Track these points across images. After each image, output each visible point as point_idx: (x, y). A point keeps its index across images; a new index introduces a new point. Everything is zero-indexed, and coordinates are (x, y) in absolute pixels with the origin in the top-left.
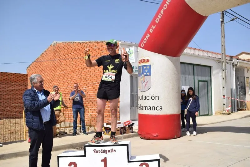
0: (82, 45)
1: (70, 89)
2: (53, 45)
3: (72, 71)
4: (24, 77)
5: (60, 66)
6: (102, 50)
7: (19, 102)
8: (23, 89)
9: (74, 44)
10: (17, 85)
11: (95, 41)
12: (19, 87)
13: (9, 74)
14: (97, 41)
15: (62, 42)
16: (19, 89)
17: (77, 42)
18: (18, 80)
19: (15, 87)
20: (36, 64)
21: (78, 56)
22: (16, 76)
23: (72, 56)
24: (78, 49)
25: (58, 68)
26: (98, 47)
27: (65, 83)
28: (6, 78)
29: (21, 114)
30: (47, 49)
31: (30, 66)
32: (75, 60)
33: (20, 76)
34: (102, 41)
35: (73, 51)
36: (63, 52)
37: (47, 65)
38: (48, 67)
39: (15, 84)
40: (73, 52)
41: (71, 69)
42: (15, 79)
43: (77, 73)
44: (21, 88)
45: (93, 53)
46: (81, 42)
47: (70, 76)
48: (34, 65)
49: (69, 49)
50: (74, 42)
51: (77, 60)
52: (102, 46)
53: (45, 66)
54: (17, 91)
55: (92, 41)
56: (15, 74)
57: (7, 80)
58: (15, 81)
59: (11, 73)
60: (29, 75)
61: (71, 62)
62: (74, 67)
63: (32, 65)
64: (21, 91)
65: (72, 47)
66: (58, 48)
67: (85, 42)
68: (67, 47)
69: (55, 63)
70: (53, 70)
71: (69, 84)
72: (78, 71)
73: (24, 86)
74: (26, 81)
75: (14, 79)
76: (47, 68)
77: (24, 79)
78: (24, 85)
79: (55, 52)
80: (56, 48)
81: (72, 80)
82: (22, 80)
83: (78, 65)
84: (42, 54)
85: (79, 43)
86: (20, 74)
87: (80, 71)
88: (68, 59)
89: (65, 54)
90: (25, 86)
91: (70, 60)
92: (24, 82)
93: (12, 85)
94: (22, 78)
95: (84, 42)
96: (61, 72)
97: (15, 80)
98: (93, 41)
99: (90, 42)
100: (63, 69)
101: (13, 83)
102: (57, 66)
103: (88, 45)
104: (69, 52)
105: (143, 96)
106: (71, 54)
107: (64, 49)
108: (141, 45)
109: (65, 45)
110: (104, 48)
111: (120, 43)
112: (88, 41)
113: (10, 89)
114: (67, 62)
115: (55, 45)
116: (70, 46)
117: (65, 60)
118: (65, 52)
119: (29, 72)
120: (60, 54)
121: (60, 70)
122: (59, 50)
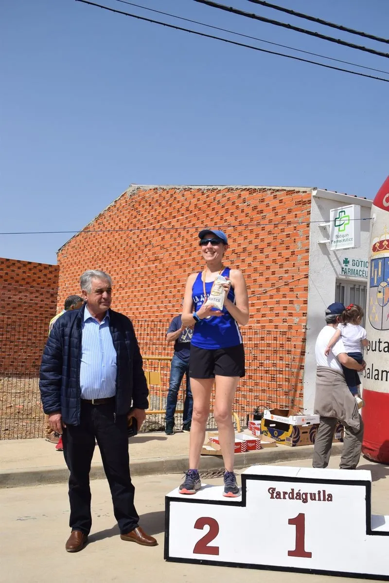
0: (208, 196)
1: (169, 311)
2: (128, 195)
3: (177, 263)
4: (51, 272)
5: (146, 250)
6: (262, 212)
8: (46, 304)
9: (185, 193)
10: (32, 293)
11: (244, 187)
12: (36, 297)
13: (14, 264)
14: (248, 187)
15: (152, 187)
16: (37, 304)
17: (192, 187)
18: (34, 280)
19: (26, 296)
20: (83, 241)
21: (194, 225)
22: (30, 269)
23: (177, 225)
24: (196, 205)
25: (140, 254)
26: (253, 203)
27: (156, 294)
28: (7, 274)
30: (113, 204)
31: (67, 247)
32: (187, 236)
33: (41, 271)
34: (264, 187)
35: (183, 211)
36: (155, 214)
37: (111, 245)
38: (113, 248)
39: (27, 290)
40: (183, 215)
41: (173, 259)
42: (29, 276)
44: (42, 301)
45: (236, 218)
46: (206, 188)
47: (171, 277)
48: (76, 243)
49: (171, 205)
50: (187, 187)
52: (263, 200)
53: (105, 246)
54: (31, 306)
55: (234, 187)
56: (30, 263)
57: (8, 277)
58: (28, 283)
59: (19, 261)
60: (62, 269)
61: (175, 240)
62: (182, 253)
63: (73, 243)
64: (41, 307)
65: (178, 202)
66: (143, 203)
67: (215, 187)
68: (167, 202)
69: (132, 241)
70: (127, 260)
71: (166, 297)
73: (48, 296)
74: (54, 283)
75: (25, 276)
76: (111, 254)
77: (50, 279)
78: (48, 292)
79: (135, 213)
80: (136, 202)
81: (175, 287)
82: (44, 281)
83: (195, 249)
84: (100, 215)
85: (199, 190)
86: (40, 264)
87: (198, 263)
88: (168, 232)
89: (159, 218)
90: (52, 295)
91: (171, 236)
92: (49, 285)
93: (20, 292)
94: (45, 275)
95: (213, 190)
96: (146, 264)
97: (27, 280)
98: (239, 187)
99: (230, 190)
100: (152, 258)
101: (22, 286)
102: (136, 249)
103: (224, 196)
104: (171, 214)
105: (380, 342)
106: (176, 219)
107: (158, 204)
108: (384, 200)
109: (160, 195)
110: (268, 205)
111: (314, 193)
112: (226, 187)
113: (14, 301)
114: (163, 238)
115: (134, 194)
116: (175, 198)
117: (160, 234)
118: (159, 213)
119: (62, 260)
120: (145, 218)
121: (146, 259)
122: (143, 206)
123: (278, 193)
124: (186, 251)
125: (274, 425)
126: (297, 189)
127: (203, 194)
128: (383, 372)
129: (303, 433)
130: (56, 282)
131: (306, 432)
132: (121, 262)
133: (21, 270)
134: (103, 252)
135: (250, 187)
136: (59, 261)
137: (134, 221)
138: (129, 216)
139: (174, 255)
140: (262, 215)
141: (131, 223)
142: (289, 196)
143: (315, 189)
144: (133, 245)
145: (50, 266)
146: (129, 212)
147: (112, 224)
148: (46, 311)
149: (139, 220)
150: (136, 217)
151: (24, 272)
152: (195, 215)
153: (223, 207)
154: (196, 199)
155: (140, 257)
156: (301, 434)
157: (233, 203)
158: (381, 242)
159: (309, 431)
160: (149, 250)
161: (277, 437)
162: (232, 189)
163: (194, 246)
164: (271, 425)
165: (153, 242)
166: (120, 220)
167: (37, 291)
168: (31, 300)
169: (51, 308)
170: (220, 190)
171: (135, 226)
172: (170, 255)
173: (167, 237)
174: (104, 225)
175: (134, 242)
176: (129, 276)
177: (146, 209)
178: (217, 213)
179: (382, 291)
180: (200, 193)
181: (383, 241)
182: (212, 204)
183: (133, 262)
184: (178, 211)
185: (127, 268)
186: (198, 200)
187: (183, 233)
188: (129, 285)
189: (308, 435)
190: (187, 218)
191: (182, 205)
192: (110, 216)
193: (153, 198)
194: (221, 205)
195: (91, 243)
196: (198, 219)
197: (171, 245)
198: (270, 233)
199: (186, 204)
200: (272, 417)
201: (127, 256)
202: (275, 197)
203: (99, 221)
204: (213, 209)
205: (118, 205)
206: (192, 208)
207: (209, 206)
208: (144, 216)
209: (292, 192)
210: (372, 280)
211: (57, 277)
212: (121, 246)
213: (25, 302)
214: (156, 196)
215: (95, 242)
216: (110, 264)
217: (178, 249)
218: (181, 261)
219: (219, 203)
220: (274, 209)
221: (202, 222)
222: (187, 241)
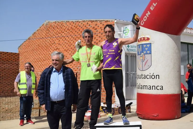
0: (76, 24)
2: (45, 24)
3: (65, 50)
4: (16, 56)
6: (96, 29)
7: (11, 81)
8: (15, 68)
9: (67, 23)
10: (9, 64)
11: (89, 20)
12: (11, 66)
14: (91, 20)
15: (54, 21)
16: (11, 68)
17: (70, 21)
18: (10, 59)
19: (7, 65)
20: (28, 43)
21: (71, 35)
22: (8, 55)
23: (64, 35)
24: (71, 28)
25: (51, 47)
26: (93, 26)
29: (13, 92)
30: (39, 28)
31: (22, 46)
32: (69, 39)
33: (12, 55)
34: (97, 20)
35: (66, 30)
36: (56, 32)
38: (40, 45)
39: (7, 63)
40: (66, 31)
41: (64, 48)
43: (70, 52)
44: (13, 67)
46: (75, 21)
48: (25, 44)
49: (61, 28)
50: (67, 21)
51: (70, 39)
52: (96, 25)
53: (37, 45)
54: (9, 69)
55: (85, 20)
56: (7, 53)
58: (7, 60)
59: (3, 52)
60: (20, 54)
61: (64, 41)
62: (67, 46)
63: (24, 44)
64: (13, 69)
65: (64, 27)
66: (51, 28)
67: (78, 20)
69: (47, 42)
70: (46, 50)
72: (71, 50)
73: (16, 65)
74: (18, 60)
76: (39, 48)
77: (16, 58)
78: (15, 63)
79: (48, 32)
80: (48, 27)
82: (14, 59)
83: (72, 44)
84: (34, 33)
85: (72, 22)
86: (12, 53)
87: (73, 50)
88: (61, 38)
89: (57, 33)
90: (17, 65)
91: (62, 40)
92: (16, 61)
93: (4, 64)
94: (14, 57)
97: (7, 59)
98: (87, 20)
100: (56, 48)
101: (5, 61)
102: (49, 45)
103: (82, 24)
104: (62, 31)
105: (142, 75)
106: (64, 33)
107: (56, 28)
108: (141, 23)
109: (57, 24)
110: (98, 26)
111: (115, 21)
112: (82, 20)
113: (2, 68)
114: (59, 41)
115: (47, 24)
116: (63, 25)
117: (58, 39)
118: (57, 31)
119: (20, 51)
120: (52, 33)
121: (53, 49)
122: (51, 29)
123: (102, 22)
124: (68, 45)
125: (105, 108)
126: (109, 20)
127: (74, 23)
128: (144, 86)
129: (116, 110)
130: (18, 59)
131: (117, 110)
132: (44, 51)
133: (4, 56)
134: (36, 47)
135: (92, 20)
136: (19, 51)
137: (48, 34)
138: (45, 33)
139: (64, 47)
140: (96, 30)
141: (47, 35)
142: (106, 23)
143: (116, 20)
144: (48, 44)
145: (16, 53)
146: (46, 31)
147: (39, 36)
148: (15, 71)
149: (50, 34)
150: (48, 33)
151: (5, 56)
152: (71, 31)
153: (82, 28)
154: (71, 25)
155: (51, 48)
156: (115, 111)
157: (85, 26)
158: (141, 38)
159: (118, 110)
160: (54, 45)
161: (106, 112)
162: (85, 21)
163: (71, 43)
164: (104, 108)
165: (56, 42)
166: (42, 34)
167: (11, 63)
168: (9, 67)
169: (17, 70)
170: (80, 22)
171: (48, 36)
172: (62, 47)
173: (61, 40)
174: (36, 37)
175: (48, 42)
176: (47, 56)
177: (52, 30)
178: (79, 30)
179: (142, 56)
180: (72, 23)
181: (142, 38)
182: (77, 27)
183: (48, 50)
184: (65, 30)
185: (46, 53)
186: (72, 25)
187: (67, 38)
188: (47, 59)
189: (118, 111)
190: (68, 33)
191: (66, 28)
192: (38, 33)
193: (55, 26)
194: (81, 27)
195: (31, 44)
196: (72, 33)
197: (62, 43)
198: (100, 37)
199: (68, 27)
200: (104, 105)
201: (46, 48)
202: (101, 23)
203: (34, 35)
204: (78, 29)
205: (41, 29)
206: (70, 29)
207: (76, 28)
208: (51, 32)
209: (107, 21)
210: (138, 52)
211: (18, 57)
212: (43, 44)
213: (7, 68)
214: (56, 25)
215: (33, 43)
216: (39, 51)
217: (65, 44)
218: (67, 49)
219: (80, 26)
220: (101, 28)
221: (74, 34)
222: (69, 42)
